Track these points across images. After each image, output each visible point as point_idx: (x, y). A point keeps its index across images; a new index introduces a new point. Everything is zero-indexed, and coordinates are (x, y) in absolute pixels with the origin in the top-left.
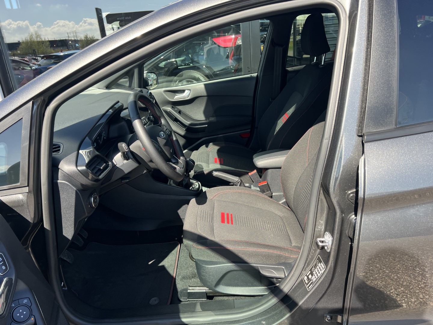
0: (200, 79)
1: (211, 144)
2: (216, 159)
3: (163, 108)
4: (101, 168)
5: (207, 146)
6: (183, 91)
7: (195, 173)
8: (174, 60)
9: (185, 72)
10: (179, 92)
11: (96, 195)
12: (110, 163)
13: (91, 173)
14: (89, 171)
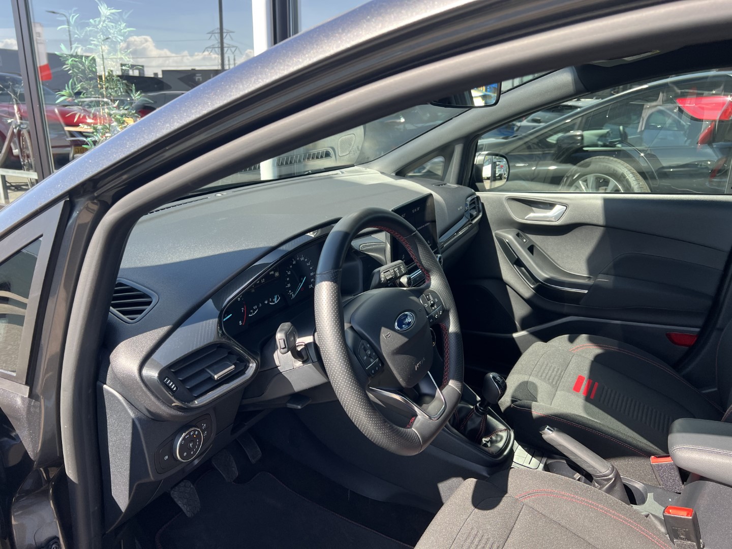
0: (625, 177)
1: (583, 337)
2: (580, 379)
3: (498, 232)
4: (216, 377)
5: (571, 340)
6: (550, 205)
7: (513, 401)
8: (579, 133)
9: (597, 160)
10: (541, 206)
11: (196, 433)
12: (253, 366)
13: (175, 389)
14: (170, 383)
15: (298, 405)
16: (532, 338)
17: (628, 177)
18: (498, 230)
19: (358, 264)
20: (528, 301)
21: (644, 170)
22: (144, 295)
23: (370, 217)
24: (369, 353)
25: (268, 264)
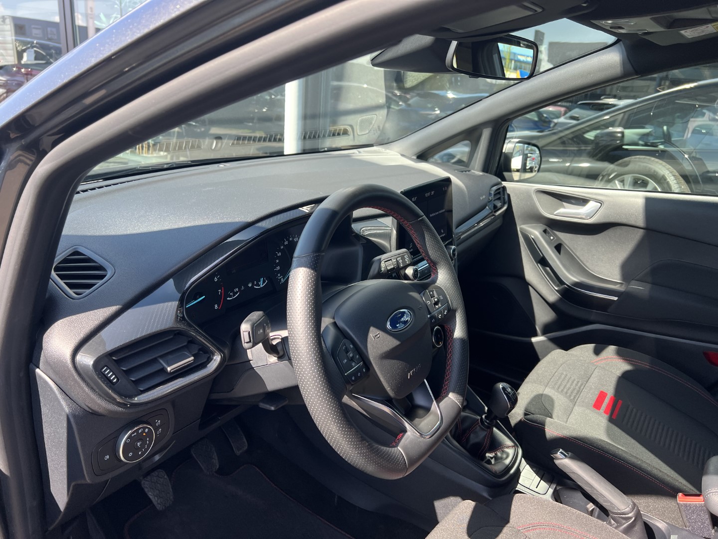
0: (665, 179)
1: (611, 349)
3: (524, 226)
4: (169, 369)
5: (597, 352)
6: (583, 201)
7: (526, 414)
8: (619, 129)
9: (637, 159)
10: (573, 201)
11: (147, 430)
12: (217, 358)
13: (115, 381)
14: (109, 373)
15: (272, 406)
16: (551, 345)
17: (668, 180)
18: (524, 224)
19: (359, 250)
20: (552, 306)
21: (687, 174)
22: (100, 268)
23: (367, 195)
24: (351, 355)
25: (243, 241)
